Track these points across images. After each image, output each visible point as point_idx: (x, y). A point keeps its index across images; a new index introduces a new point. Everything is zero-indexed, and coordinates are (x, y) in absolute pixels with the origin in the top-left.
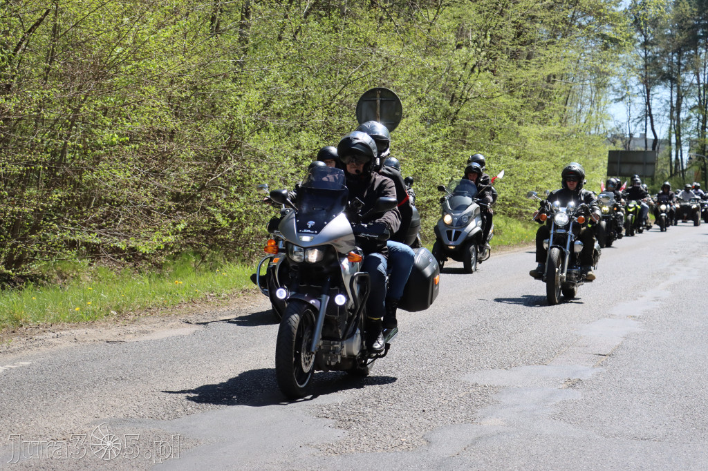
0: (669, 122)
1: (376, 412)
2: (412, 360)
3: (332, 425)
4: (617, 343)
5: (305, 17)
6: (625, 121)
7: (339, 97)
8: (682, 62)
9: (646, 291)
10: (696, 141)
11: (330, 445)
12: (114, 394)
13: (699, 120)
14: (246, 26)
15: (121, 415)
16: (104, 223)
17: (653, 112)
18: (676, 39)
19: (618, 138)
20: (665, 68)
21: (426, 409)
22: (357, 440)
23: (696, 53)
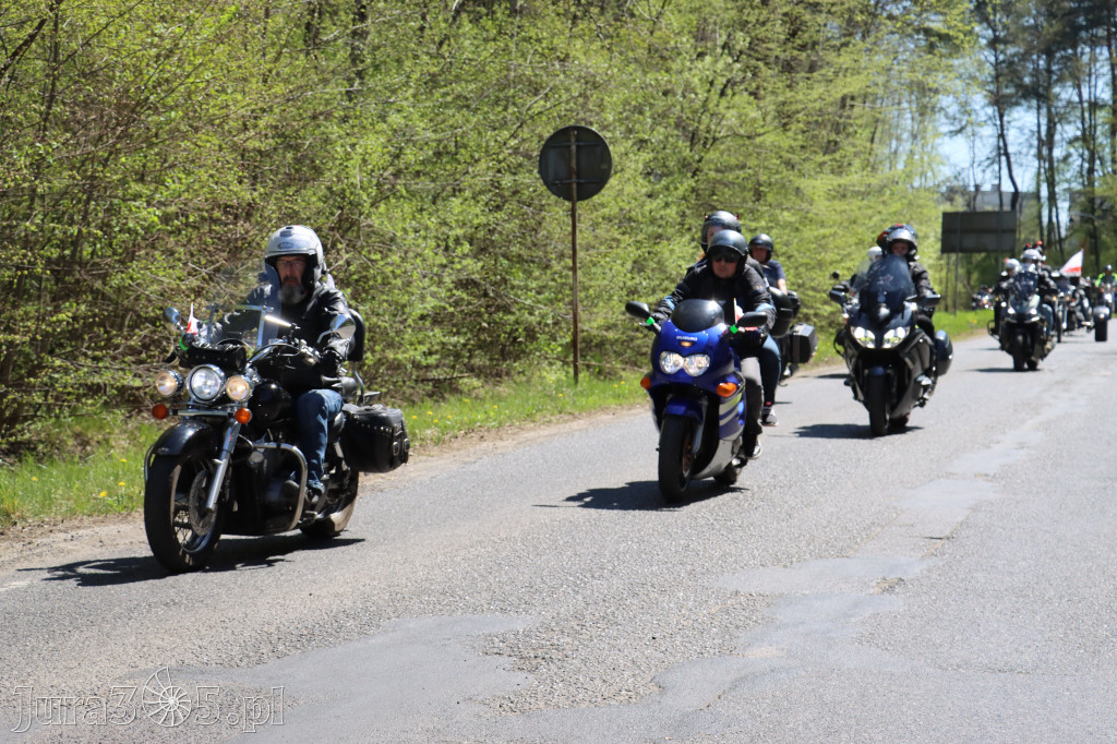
0: (1036, 164)
1: (576, 643)
2: (635, 557)
3: (508, 666)
4: (960, 519)
5: (454, 18)
6: (967, 165)
7: (513, 143)
8: (1055, 68)
9: (1004, 433)
10: (1080, 193)
11: (504, 698)
12: (162, 628)
13: (1083, 159)
14: (362, 35)
15: (173, 662)
16: (144, 355)
17: (1011, 149)
18: (1045, 32)
19: (956, 192)
20: (1027, 80)
21: (656, 635)
22: (549, 689)
23: (1075, 54)
